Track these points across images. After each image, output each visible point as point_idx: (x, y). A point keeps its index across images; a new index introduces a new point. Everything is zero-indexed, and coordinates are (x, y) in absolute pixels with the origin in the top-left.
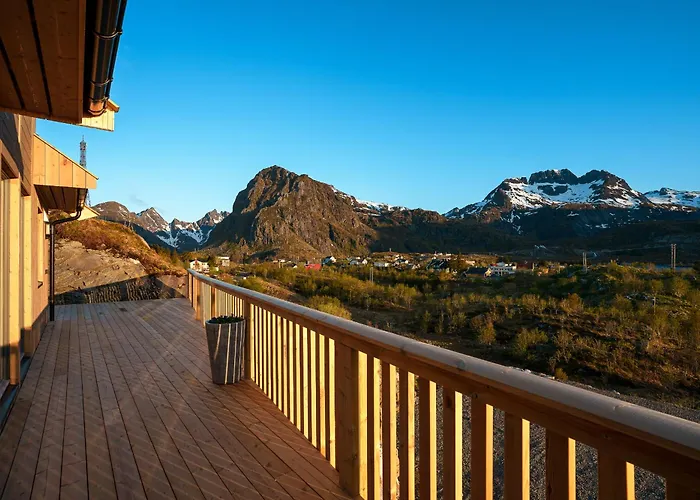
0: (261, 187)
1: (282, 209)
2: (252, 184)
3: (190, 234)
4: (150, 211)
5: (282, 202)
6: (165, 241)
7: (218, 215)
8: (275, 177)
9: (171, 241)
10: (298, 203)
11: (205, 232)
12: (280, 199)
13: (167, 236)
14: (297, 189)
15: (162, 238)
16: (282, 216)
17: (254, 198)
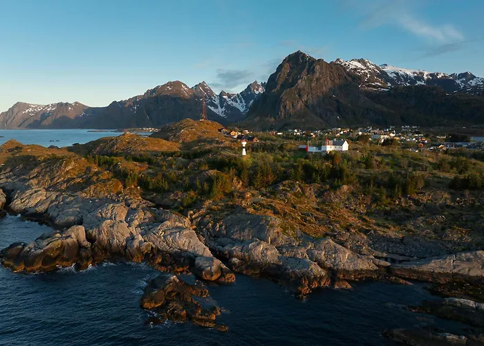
0: (287, 70)
1: (300, 90)
2: (280, 68)
3: (234, 104)
4: (202, 85)
5: (301, 83)
6: (215, 111)
7: (258, 86)
8: (298, 62)
9: (219, 111)
10: (313, 85)
11: (247, 102)
12: (300, 81)
13: (216, 107)
14: (314, 72)
15: (212, 108)
16: (300, 95)
17: (281, 81)
